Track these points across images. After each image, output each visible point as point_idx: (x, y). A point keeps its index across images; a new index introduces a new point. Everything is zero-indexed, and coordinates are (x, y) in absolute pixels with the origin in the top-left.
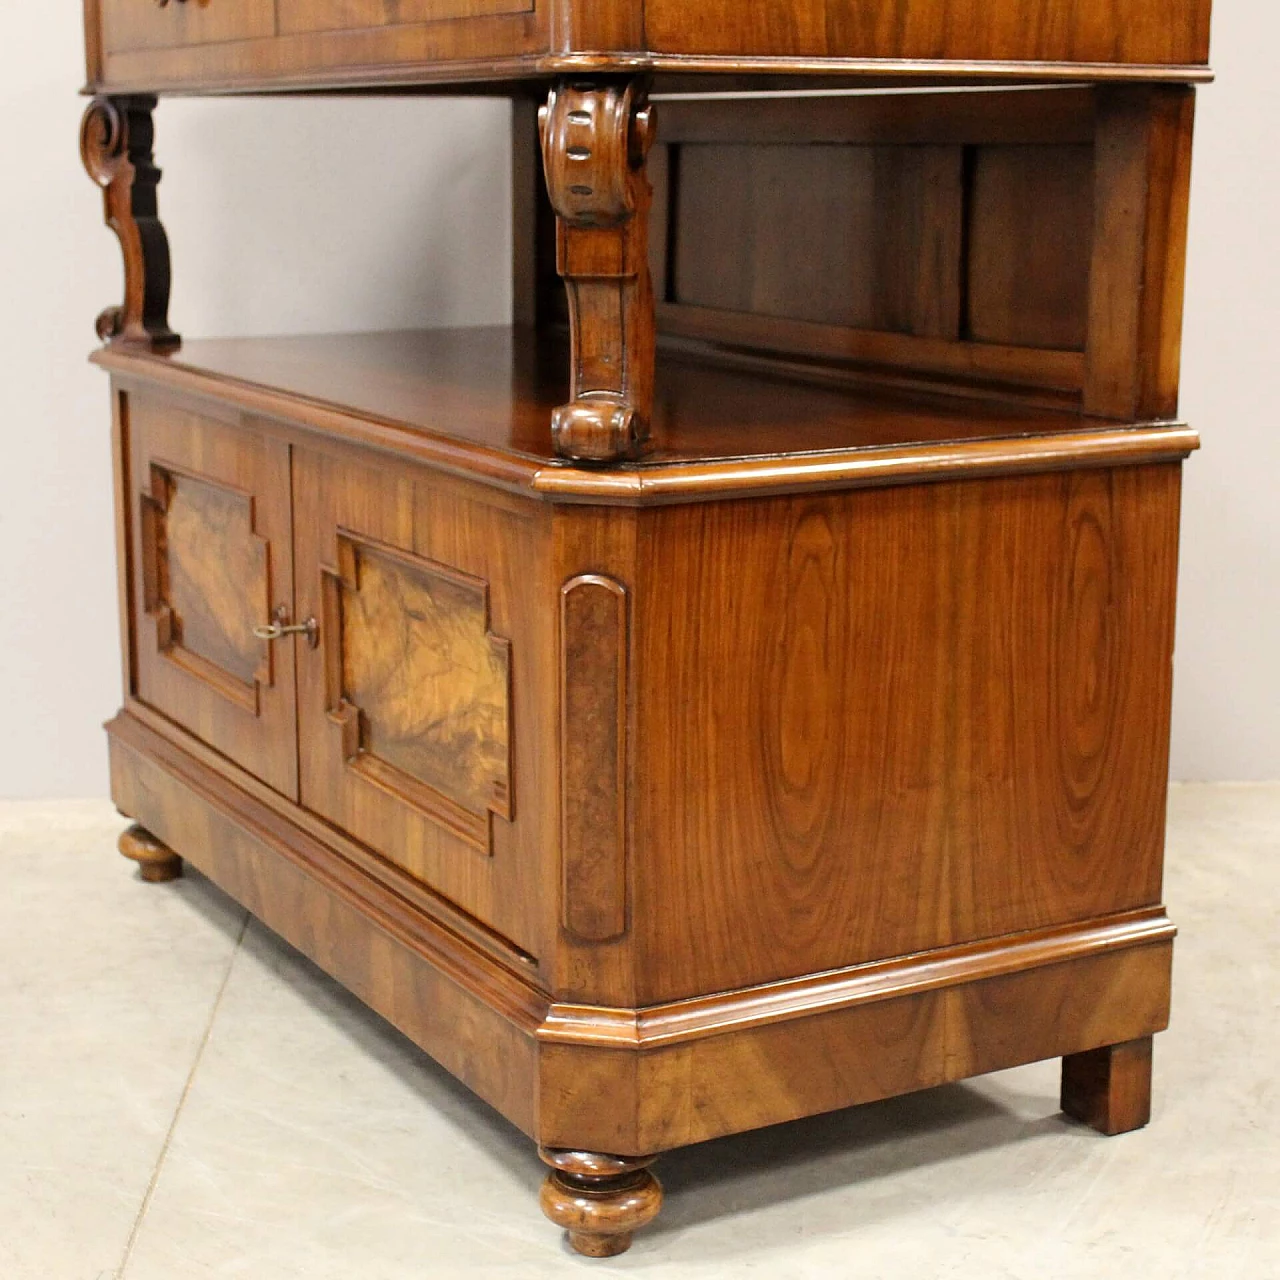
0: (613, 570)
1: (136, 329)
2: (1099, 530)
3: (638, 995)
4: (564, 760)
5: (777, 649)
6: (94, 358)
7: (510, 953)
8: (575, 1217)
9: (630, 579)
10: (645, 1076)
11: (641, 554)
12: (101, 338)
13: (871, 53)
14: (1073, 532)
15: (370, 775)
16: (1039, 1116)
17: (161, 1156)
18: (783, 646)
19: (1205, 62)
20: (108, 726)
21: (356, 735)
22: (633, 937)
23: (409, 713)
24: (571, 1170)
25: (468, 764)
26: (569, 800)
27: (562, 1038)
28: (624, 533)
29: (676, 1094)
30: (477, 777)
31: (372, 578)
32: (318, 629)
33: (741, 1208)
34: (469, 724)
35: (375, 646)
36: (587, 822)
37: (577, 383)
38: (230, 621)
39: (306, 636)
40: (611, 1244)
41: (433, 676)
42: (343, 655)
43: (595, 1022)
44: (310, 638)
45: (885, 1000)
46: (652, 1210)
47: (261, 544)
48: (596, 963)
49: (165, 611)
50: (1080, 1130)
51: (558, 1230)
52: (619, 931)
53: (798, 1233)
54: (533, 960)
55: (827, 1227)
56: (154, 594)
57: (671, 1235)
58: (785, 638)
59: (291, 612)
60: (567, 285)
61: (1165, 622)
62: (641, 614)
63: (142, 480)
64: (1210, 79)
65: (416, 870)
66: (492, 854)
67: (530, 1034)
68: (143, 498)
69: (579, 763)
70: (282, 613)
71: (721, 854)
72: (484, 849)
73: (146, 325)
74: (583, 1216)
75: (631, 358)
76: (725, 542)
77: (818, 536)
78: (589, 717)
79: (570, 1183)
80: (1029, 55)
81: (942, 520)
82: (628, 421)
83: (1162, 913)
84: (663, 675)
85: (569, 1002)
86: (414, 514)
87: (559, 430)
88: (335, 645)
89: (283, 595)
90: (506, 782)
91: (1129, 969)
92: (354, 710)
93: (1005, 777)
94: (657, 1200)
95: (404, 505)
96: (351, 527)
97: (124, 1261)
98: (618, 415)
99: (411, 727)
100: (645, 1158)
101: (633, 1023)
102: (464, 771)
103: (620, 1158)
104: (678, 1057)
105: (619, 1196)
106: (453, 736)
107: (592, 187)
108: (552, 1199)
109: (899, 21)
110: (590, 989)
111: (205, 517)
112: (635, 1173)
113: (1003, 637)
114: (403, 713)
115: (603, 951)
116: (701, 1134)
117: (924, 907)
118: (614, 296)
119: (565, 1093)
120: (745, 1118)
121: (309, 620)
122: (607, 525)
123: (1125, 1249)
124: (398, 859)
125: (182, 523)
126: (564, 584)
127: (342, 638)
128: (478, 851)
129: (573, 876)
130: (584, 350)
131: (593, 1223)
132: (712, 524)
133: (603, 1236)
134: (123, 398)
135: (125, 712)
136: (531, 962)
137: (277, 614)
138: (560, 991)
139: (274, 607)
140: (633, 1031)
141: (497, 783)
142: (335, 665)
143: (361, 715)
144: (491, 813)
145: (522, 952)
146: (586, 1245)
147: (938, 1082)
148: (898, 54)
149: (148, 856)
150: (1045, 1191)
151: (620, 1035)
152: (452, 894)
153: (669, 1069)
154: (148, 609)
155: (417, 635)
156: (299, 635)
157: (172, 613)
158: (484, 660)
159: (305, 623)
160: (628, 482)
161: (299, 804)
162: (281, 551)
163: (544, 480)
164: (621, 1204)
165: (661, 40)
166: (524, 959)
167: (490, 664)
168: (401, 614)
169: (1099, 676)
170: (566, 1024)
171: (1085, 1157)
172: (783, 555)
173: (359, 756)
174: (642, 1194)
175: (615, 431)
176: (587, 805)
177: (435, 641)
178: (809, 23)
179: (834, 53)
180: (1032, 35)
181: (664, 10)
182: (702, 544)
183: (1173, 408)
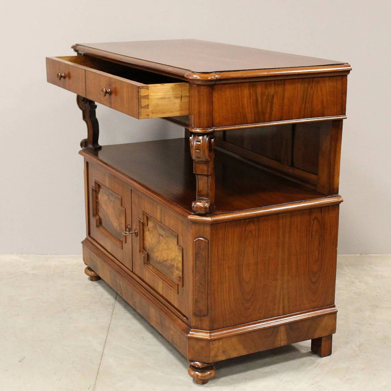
0: (205, 237)
1: (90, 146)
2: (319, 221)
3: (210, 328)
4: (194, 277)
5: (242, 252)
6: (80, 153)
7: (182, 316)
8: (196, 376)
9: (209, 239)
10: (211, 346)
11: (212, 234)
12: (82, 148)
13: (264, 121)
14: (312, 222)
15: (150, 269)
16: (306, 352)
17: (102, 357)
18: (243, 251)
19: (345, 114)
20: (83, 242)
21: (147, 259)
22: (209, 315)
23: (159, 257)
24: (195, 366)
25: (173, 271)
26: (195, 286)
27: (193, 337)
28: (208, 229)
29: (218, 350)
30: (175, 274)
31: (151, 224)
32: (138, 233)
33: (233, 374)
34: (173, 263)
35: (151, 239)
36: (199, 290)
37: (198, 196)
38: (115, 224)
39: (135, 234)
40: (203, 382)
41: (165, 250)
42: (143, 240)
43: (200, 334)
44: (136, 234)
45: (267, 328)
46: (213, 375)
47: (124, 209)
48: (201, 320)
49: (98, 217)
50: (314, 356)
51: (192, 379)
52: (206, 314)
53: (246, 380)
54: (187, 318)
55: (252, 378)
56: (95, 212)
57: (217, 380)
58: (244, 250)
59: (131, 227)
60: (196, 176)
61: (335, 241)
62: (211, 246)
63: (92, 184)
64: (346, 118)
65: (161, 293)
66: (178, 293)
67: (186, 336)
68: (93, 189)
69: (197, 278)
70: (129, 226)
71: (229, 297)
72: (176, 292)
73: (93, 145)
74: (197, 376)
75: (209, 190)
76: (230, 230)
77: (252, 227)
78: (200, 268)
79: (195, 368)
80: (302, 118)
81: (281, 221)
82: (209, 206)
83: (334, 306)
84: (216, 259)
85: (195, 329)
86: (161, 214)
87: (194, 207)
88: (142, 237)
89: (129, 222)
90: (181, 277)
91: (326, 320)
92: (146, 253)
93: (296, 278)
94: (214, 373)
95: (159, 211)
96: (146, 212)
97: (96, 383)
98: (206, 204)
99: (160, 260)
100: (211, 363)
101: (209, 334)
102: (172, 273)
103: (206, 363)
104: (219, 342)
105: (205, 371)
106: (170, 264)
107: (201, 157)
108: (191, 372)
109: (271, 114)
110: (199, 326)
111: (109, 197)
112: (209, 367)
113: (295, 246)
114: (158, 257)
115: (202, 318)
116: (224, 358)
117: (276, 307)
118: (206, 178)
119: (194, 349)
120: (234, 355)
121: (135, 230)
122: (204, 227)
123: (320, 386)
124: (156, 289)
125: (103, 197)
126: (195, 239)
127: (143, 236)
128: (175, 292)
129: (196, 302)
130: (199, 188)
131: (199, 377)
132: (227, 226)
133: (202, 380)
134: (87, 163)
135: (86, 239)
136: (186, 319)
137: (127, 227)
138: (193, 326)
139: (127, 225)
140: (209, 336)
141: (179, 277)
142: (142, 241)
143: (148, 254)
144: (178, 284)
145: (184, 316)
146: (198, 382)
147: (279, 346)
148: (270, 121)
149: (92, 275)
150: (304, 371)
151: (206, 337)
152: (169, 300)
153: (217, 344)
154: (93, 216)
155: (161, 240)
156: (133, 234)
157: (100, 218)
158: (177, 250)
159: (134, 231)
160: (209, 219)
161: (132, 272)
162: (128, 212)
163: (190, 217)
164: (206, 373)
165: (216, 124)
166: (185, 318)
167: (178, 251)
168: (158, 234)
169: (318, 253)
170: (194, 334)
171: (315, 363)
172: (244, 232)
173: (147, 263)
174: (210, 371)
175: (206, 208)
176: (199, 287)
177: (166, 242)
178: (250, 116)
179: (256, 122)
180: (303, 113)
181: (217, 118)
182: (225, 231)
183: (337, 192)
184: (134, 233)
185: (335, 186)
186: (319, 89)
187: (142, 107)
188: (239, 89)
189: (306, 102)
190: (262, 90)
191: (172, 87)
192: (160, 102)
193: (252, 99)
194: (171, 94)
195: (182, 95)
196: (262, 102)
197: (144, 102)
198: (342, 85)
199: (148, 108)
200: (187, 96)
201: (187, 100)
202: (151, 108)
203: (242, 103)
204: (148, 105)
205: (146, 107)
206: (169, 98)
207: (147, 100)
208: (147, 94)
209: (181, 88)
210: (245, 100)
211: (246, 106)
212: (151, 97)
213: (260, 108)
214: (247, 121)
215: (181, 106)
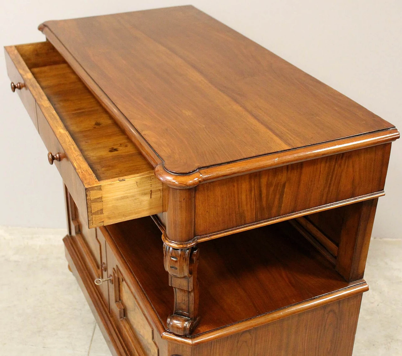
2: (335, 313)
11: (193, 354)
13: (270, 217)
14: (326, 315)
19: (383, 190)
21: (123, 312)
28: (188, 349)
32: (113, 281)
37: (176, 307)
42: (120, 291)
44: (111, 281)
47: (99, 244)
59: (106, 268)
60: (174, 289)
61: (353, 328)
64: (383, 195)
77: (247, 336)
80: (323, 204)
82: (189, 325)
87: (169, 324)
98: (186, 323)
109: (279, 207)
113: (303, 344)
121: (110, 277)
122: (183, 346)
127: (119, 287)
130: (178, 300)
148: (278, 215)
155: (137, 311)
160: (189, 341)
161: (110, 313)
163: (165, 335)
165: (200, 232)
169: (332, 345)
172: (236, 344)
173: (124, 319)
175: (185, 328)
177: (141, 318)
178: (249, 215)
179: (257, 221)
180: (324, 198)
181: (201, 224)
182: (211, 347)
183: (362, 277)
184: (109, 280)
185: (360, 271)
186: (351, 165)
187: (93, 213)
188: (235, 184)
189: (330, 184)
190: (268, 179)
191: (137, 182)
192: (120, 203)
193: (253, 194)
194: (135, 191)
195: (152, 190)
196: (267, 195)
197: (95, 207)
198: (383, 156)
199: (102, 213)
200: (160, 190)
201: (159, 195)
202: (106, 213)
203: (238, 201)
204: (102, 210)
205: (99, 213)
206: (133, 196)
207: (100, 204)
208: (100, 196)
209: (151, 181)
210: (244, 197)
211: (244, 203)
212: (105, 199)
213: (264, 203)
214: (245, 221)
215: (150, 204)
